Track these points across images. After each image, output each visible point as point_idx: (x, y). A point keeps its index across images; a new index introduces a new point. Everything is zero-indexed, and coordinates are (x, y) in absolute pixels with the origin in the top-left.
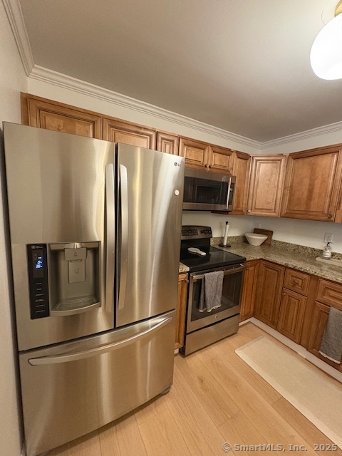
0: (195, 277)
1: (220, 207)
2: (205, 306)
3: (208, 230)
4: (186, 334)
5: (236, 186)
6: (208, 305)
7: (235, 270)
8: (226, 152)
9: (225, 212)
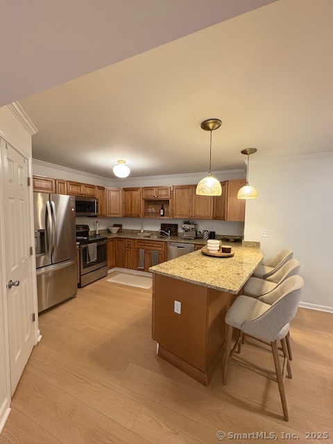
0: (83, 246)
1: (92, 214)
2: (89, 260)
3: (86, 227)
4: (80, 276)
5: (99, 203)
6: (91, 259)
7: (102, 243)
8: (92, 187)
9: (95, 216)
